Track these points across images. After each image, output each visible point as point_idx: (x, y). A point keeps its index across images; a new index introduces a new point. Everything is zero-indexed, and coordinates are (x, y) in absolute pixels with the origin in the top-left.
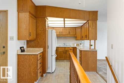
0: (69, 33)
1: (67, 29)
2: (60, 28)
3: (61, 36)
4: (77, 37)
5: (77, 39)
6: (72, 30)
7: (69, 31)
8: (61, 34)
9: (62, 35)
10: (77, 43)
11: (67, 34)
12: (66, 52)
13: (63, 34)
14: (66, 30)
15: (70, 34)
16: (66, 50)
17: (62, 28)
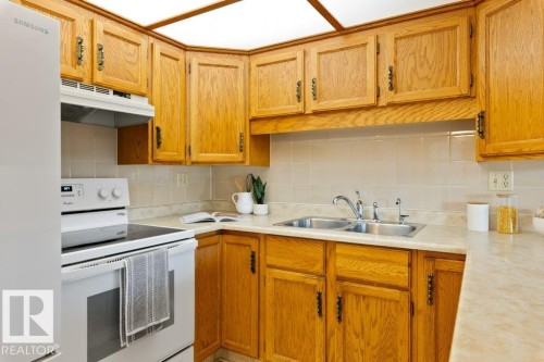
0: (385, 85)
1: (371, 48)
2: (297, 52)
3: (314, 124)
4: (494, 119)
5: (490, 150)
6: (425, 39)
7: (387, 59)
8: (312, 106)
9: (316, 113)
10: (498, 202)
11: (371, 100)
12: (340, 304)
13: (324, 105)
14: (362, 61)
15: (398, 98)
16: (340, 279)
17: (314, 49)
